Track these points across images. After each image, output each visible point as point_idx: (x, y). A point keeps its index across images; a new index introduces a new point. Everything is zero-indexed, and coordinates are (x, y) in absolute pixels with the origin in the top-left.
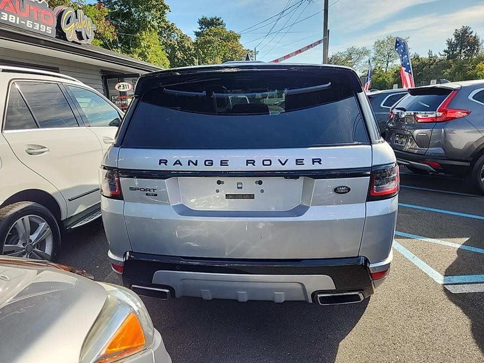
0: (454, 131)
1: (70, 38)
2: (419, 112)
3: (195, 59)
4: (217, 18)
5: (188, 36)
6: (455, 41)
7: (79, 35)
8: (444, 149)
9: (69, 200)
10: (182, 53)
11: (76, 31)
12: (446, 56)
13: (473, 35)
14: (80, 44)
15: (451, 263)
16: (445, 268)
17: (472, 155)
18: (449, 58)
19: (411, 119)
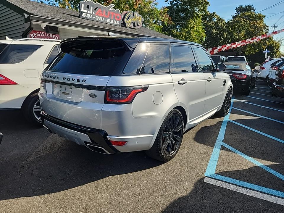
1: (128, 26)
3: (224, 33)
4: (250, 5)
5: (223, 19)
10: (216, 30)
11: (132, 22)
14: (134, 29)
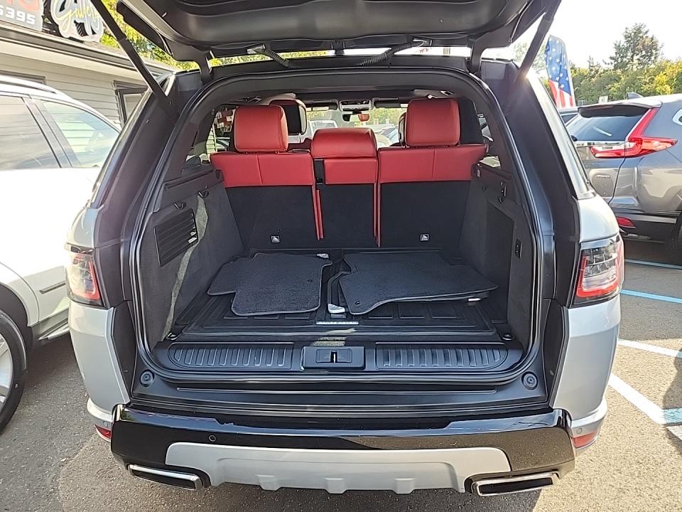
0: (651, 171)
1: (66, 31)
2: (595, 142)
6: (625, 45)
7: (81, 28)
8: (637, 198)
9: (42, 292)
11: (75, 22)
12: (613, 65)
13: (649, 35)
14: (82, 42)
15: (669, 385)
16: (663, 394)
17: (679, 208)
18: (616, 67)
19: (585, 153)
